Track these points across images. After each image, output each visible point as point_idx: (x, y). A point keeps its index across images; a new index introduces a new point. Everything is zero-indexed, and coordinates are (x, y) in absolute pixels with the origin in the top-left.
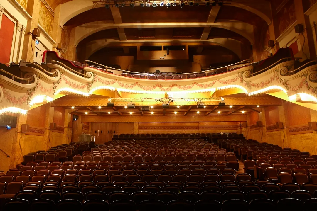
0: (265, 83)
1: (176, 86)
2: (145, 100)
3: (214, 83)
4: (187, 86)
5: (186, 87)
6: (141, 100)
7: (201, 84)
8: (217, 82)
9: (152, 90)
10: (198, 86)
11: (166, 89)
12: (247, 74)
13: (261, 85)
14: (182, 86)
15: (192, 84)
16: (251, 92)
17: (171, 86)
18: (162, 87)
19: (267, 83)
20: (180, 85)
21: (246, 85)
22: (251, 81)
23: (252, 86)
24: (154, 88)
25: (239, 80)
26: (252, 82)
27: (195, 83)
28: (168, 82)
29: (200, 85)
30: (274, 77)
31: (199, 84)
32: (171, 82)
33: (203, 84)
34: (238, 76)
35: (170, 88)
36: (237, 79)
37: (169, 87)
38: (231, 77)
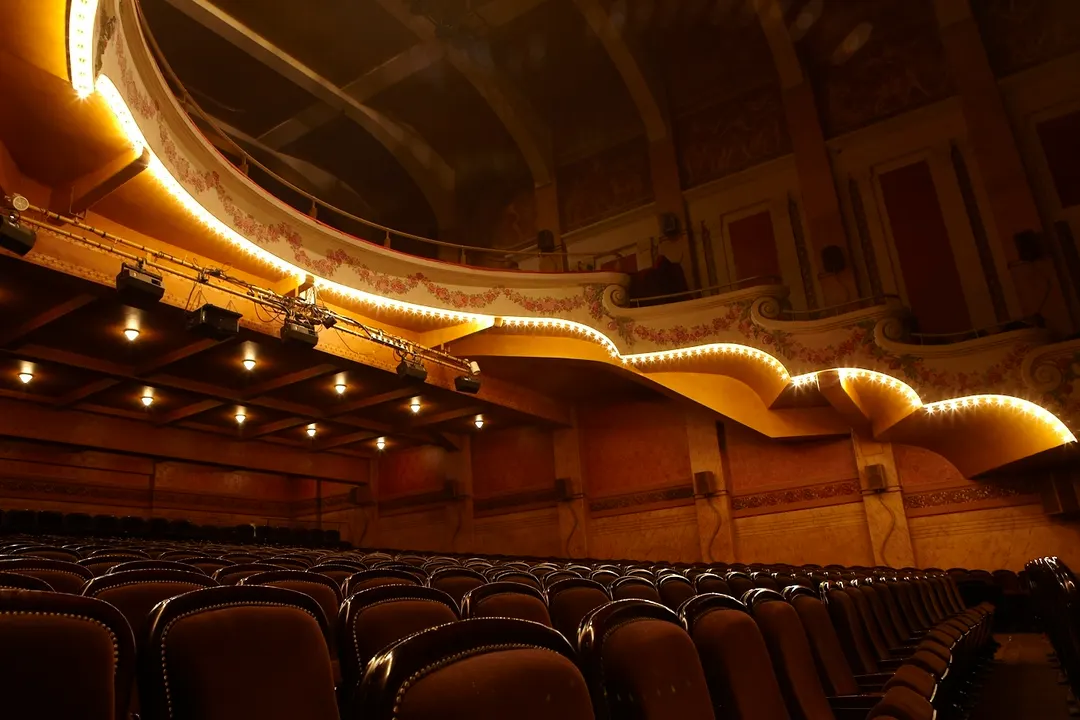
0: (690, 331)
1: (351, 262)
2: (213, 280)
3: (490, 298)
4: (391, 278)
5: (387, 282)
6: (195, 274)
7: (442, 286)
8: (502, 296)
9: (264, 240)
10: (431, 290)
11: (314, 262)
12: (618, 296)
13: (675, 337)
14: (371, 273)
15: (409, 277)
16: (632, 354)
17: (330, 257)
18: (301, 249)
19: (697, 333)
20: (364, 267)
21: (613, 328)
22: (632, 320)
23: (636, 336)
24: (273, 239)
25: (585, 309)
26: (638, 324)
27: (420, 276)
28: (326, 236)
29: (438, 289)
30: (727, 321)
31: (435, 284)
32: (335, 240)
33: (452, 288)
34: (580, 295)
35: (329, 263)
36: (577, 304)
37: (325, 258)
38: (556, 294)
